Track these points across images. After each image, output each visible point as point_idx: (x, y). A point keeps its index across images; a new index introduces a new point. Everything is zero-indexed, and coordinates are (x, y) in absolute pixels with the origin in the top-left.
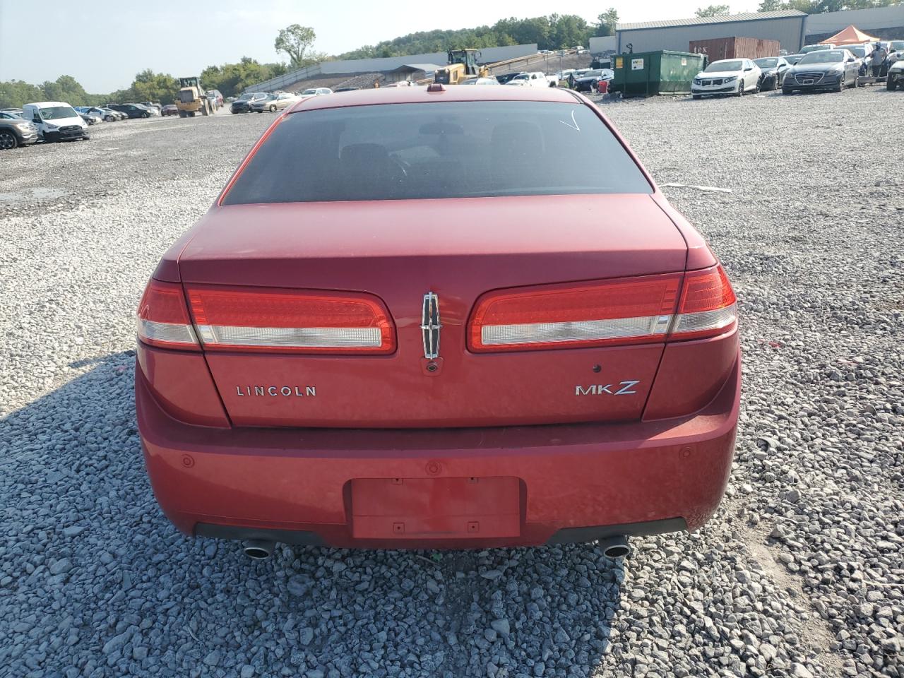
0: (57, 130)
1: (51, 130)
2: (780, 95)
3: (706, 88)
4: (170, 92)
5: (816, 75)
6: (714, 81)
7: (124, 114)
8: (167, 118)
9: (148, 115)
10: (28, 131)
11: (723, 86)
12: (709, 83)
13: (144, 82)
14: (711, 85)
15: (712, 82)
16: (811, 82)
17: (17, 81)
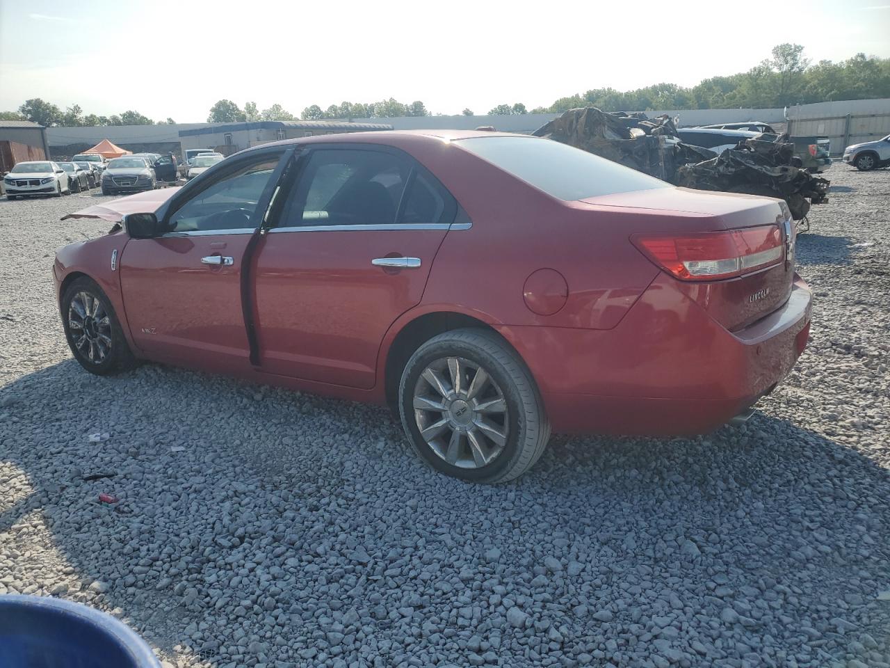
2: (100, 195)
3: (22, 188)
5: (132, 178)
6: (30, 181)
11: (41, 187)
12: (25, 183)
14: (28, 185)
15: (28, 183)
16: (128, 184)
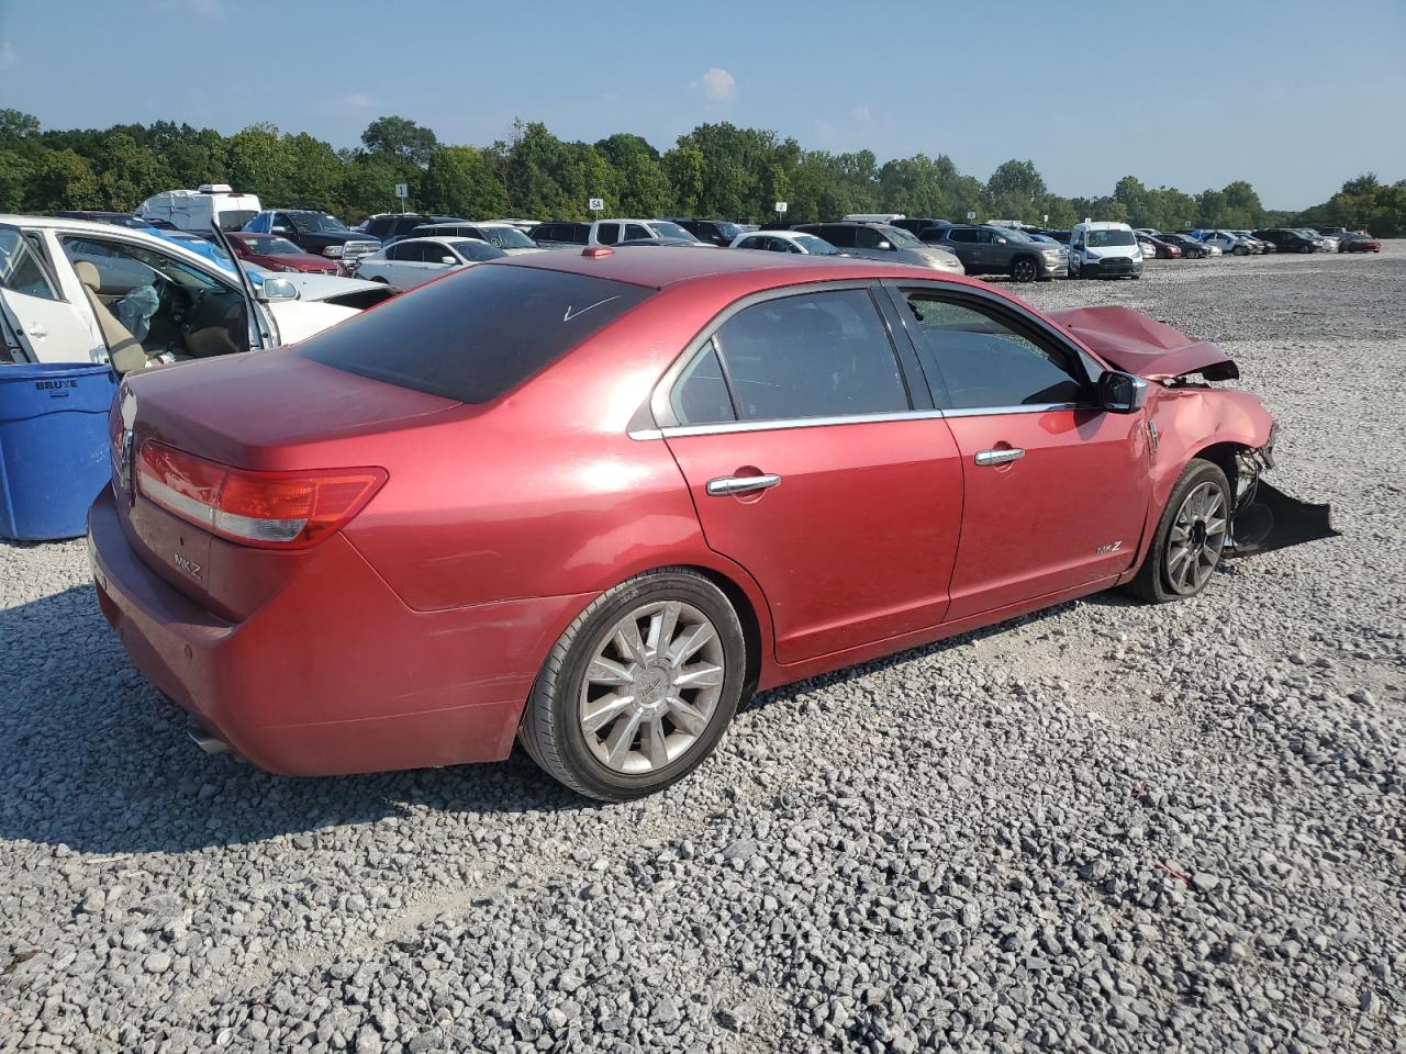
0: (1097, 262)
1: (1090, 261)
4: (1394, 213)
7: (1270, 245)
8: (1346, 256)
9: (1312, 249)
10: (1053, 259)
13: (1354, 194)
17: (1167, 189)
